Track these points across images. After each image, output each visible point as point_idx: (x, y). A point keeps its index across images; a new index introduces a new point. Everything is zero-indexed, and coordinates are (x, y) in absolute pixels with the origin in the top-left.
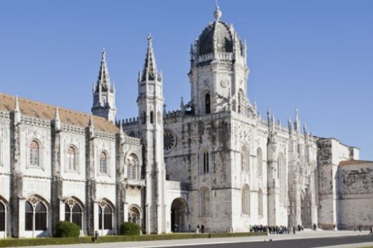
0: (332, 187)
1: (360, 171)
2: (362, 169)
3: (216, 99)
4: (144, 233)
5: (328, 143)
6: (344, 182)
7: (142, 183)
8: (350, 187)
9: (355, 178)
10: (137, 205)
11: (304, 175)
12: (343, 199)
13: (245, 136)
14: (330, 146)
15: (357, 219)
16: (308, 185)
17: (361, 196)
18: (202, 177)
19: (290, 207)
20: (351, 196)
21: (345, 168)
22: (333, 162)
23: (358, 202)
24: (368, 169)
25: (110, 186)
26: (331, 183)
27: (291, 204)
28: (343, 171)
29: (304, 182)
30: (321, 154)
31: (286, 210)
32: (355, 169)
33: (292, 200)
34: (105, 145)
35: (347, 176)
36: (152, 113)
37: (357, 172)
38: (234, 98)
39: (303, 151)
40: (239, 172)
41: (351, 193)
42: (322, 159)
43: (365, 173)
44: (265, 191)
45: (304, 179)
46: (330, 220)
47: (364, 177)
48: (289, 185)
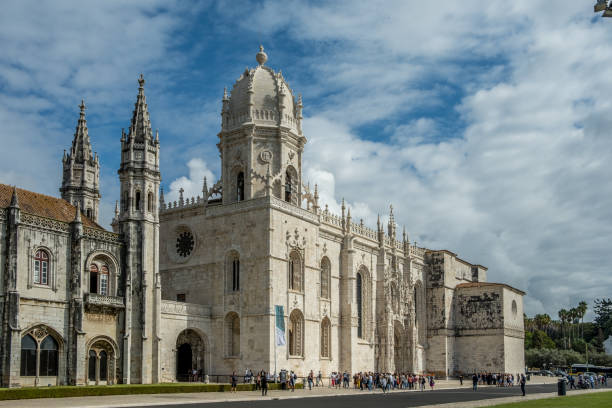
0: (444, 319)
1: (483, 297)
2: (485, 295)
3: (251, 179)
4: (121, 382)
5: (440, 257)
6: (462, 312)
7: (118, 303)
8: (470, 320)
9: (476, 306)
10: (108, 338)
11: (402, 300)
12: (460, 336)
13: (297, 237)
14: (442, 261)
15: (479, 364)
16: (408, 316)
17: (483, 332)
18: (230, 298)
19: (378, 346)
20: (472, 332)
21: (463, 292)
22: (446, 285)
23: (480, 340)
24: (493, 294)
25: (54, 305)
26: (443, 313)
27: (380, 341)
28: (461, 296)
29: (402, 311)
30: (430, 273)
31: (373, 350)
32: (477, 294)
33: (381, 335)
34: (46, 238)
35: (465, 303)
36: (138, 194)
37: (478, 299)
38: (277, 177)
39: (401, 267)
40: (285, 291)
41: (470, 329)
42: (431, 280)
43: (489, 300)
44: (335, 321)
45: (402, 306)
46: (441, 365)
47: (488, 306)
48: (377, 314)
